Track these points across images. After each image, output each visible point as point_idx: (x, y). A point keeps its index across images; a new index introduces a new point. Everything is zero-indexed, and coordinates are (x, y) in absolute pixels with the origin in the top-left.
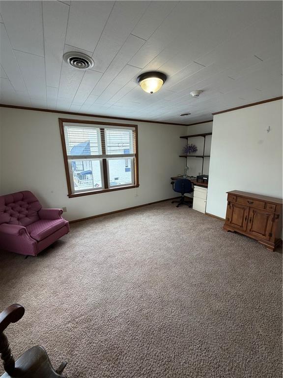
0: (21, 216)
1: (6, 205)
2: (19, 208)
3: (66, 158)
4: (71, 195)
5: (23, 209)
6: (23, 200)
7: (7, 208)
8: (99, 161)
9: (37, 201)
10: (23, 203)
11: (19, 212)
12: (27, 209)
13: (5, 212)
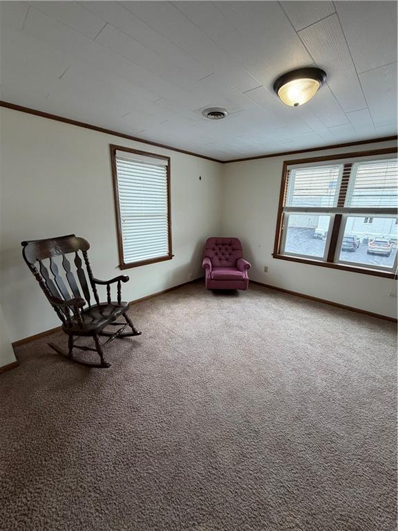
0: (223, 257)
1: (217, 245)
2: (223, 251)
3: (281, 209)
4: (277, 254)
5: (227, 253)
6: (230, 245)
7: (216, 248)
8: (329, 217)
9: (241, 250)
10: (229, 248)
11: (223, 254)
12: (230, 254)
13: (214, 249)
